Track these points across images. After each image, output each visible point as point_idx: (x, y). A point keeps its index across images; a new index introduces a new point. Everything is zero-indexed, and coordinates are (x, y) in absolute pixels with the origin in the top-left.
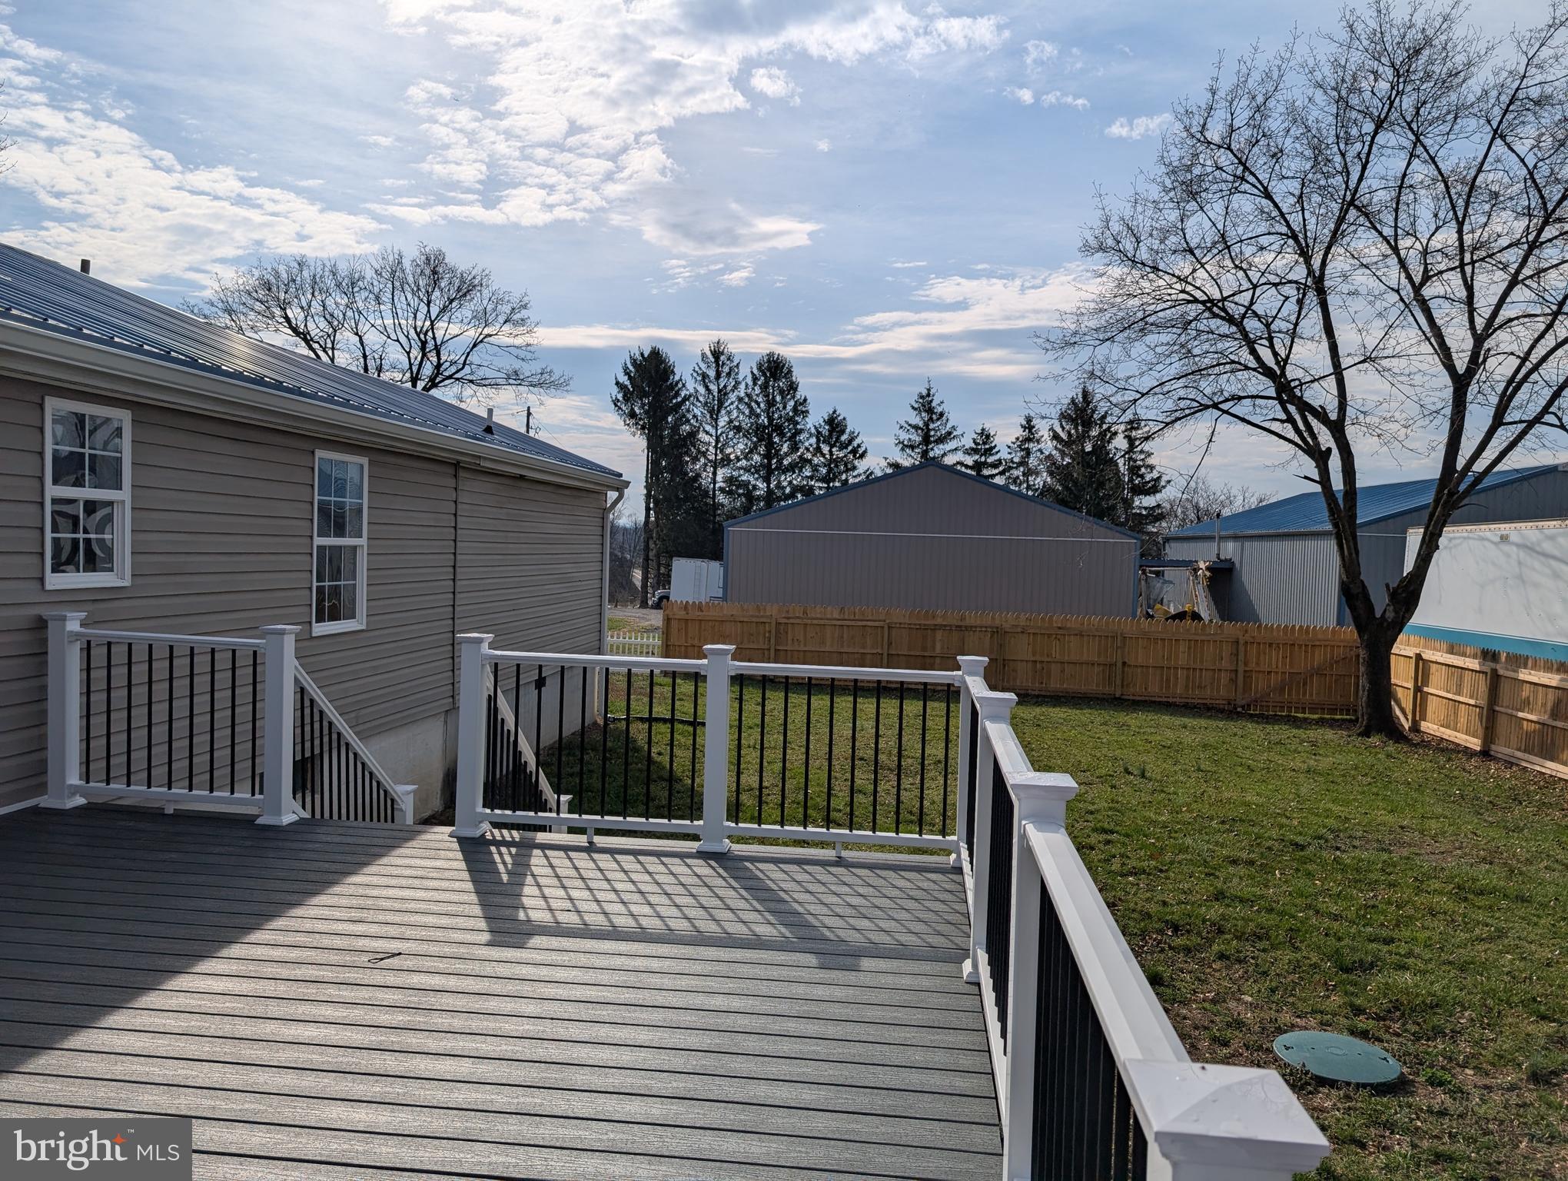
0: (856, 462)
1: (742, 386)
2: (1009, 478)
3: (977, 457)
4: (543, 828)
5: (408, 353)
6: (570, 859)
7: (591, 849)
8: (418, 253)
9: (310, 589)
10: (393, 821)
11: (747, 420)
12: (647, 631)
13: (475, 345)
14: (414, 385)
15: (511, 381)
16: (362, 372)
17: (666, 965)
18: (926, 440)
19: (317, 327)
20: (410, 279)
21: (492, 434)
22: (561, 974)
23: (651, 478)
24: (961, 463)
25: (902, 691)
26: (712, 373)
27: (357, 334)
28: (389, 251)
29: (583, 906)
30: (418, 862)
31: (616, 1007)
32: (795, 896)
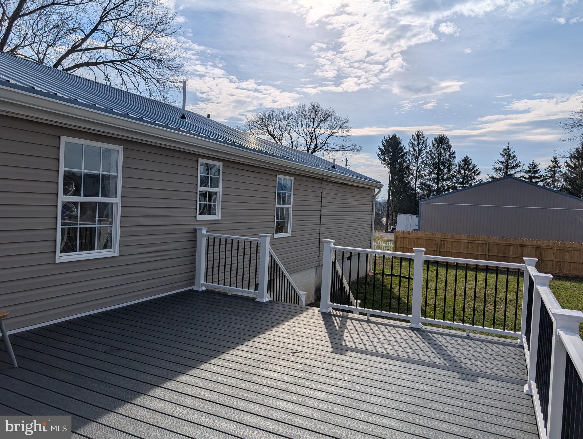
0: (475, 177)
1: (428, 148)
2: (545, 183)
3: (530, 174)
4: (350, 312)
5: (306, 140)
6: (361, 324)
7: (368, 321)
8: (310, 105)
9: (274, 222)
10: (299, 304)
11: (430, 161)
12: (387, 241)
13: (329, 137)
14: (308, 152)
15: (341, 149)
16: (291, 147)
17: (397, 369)
18: (507, 167)
19: (277, 133)
20: (308, 114)
21: (335, 168)
22: (358, 367)
23: (391, 183)
24: (523, 177)
25: (497, 271)
26: (416, 143)
27: (290, 134)
28: (301, 105)
29: (366, 343)
30: (308, 320)
31: (378, 382)
32: (449, 349)
